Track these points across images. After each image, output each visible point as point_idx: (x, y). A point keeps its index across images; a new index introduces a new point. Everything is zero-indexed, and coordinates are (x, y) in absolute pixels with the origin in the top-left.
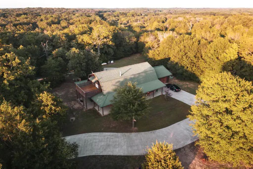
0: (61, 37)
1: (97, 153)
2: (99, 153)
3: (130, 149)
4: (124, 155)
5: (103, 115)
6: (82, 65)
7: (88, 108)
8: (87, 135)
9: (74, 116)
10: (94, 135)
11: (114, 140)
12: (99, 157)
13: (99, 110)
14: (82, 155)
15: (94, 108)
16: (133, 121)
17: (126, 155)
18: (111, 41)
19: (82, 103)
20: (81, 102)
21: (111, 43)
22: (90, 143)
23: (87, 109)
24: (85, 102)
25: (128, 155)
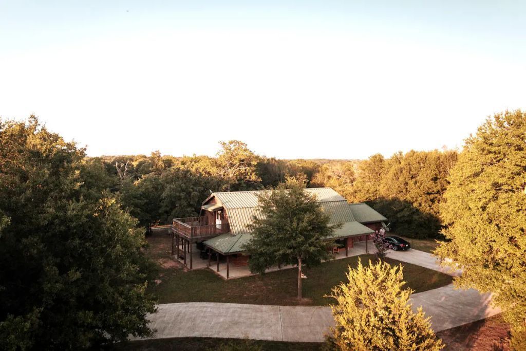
0: (156, 162)
1: (204, 333)
2: (210, 333)
3: (290, 331)
4: (275, 340)
5: (228, 277)
6: (192, 194)
7: (193, 267)
8: (185, 306)
9: (159, 278)
10: (201, 307)
11: (249, 315)
12: (210, 341)
13: (219, 270)
14: (167, 335)
15: (208, 268)
16: (299, 277)
17: (281, 340)
18: (253, 174)
19: (182, 262)
20: (180, 260)
21: (253, 177)
22: (191, 318)
23: (192, 270)
24: (188, 260)
25: (285, 340)
